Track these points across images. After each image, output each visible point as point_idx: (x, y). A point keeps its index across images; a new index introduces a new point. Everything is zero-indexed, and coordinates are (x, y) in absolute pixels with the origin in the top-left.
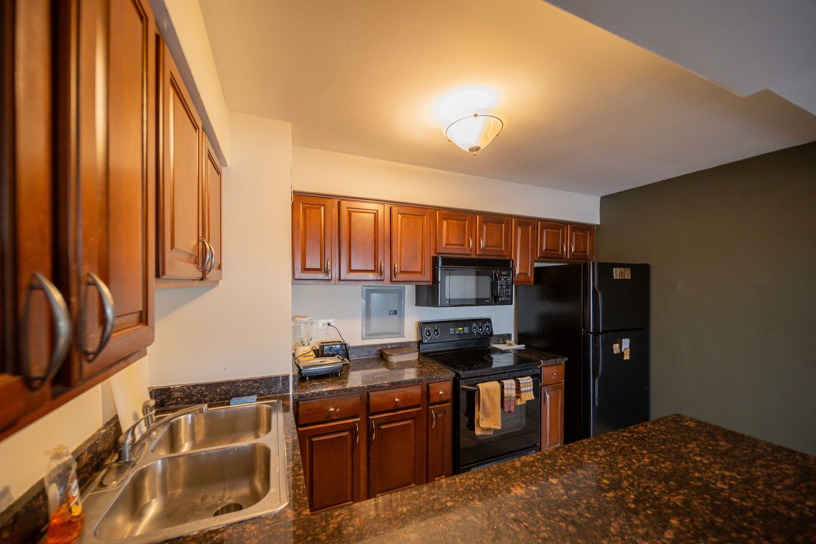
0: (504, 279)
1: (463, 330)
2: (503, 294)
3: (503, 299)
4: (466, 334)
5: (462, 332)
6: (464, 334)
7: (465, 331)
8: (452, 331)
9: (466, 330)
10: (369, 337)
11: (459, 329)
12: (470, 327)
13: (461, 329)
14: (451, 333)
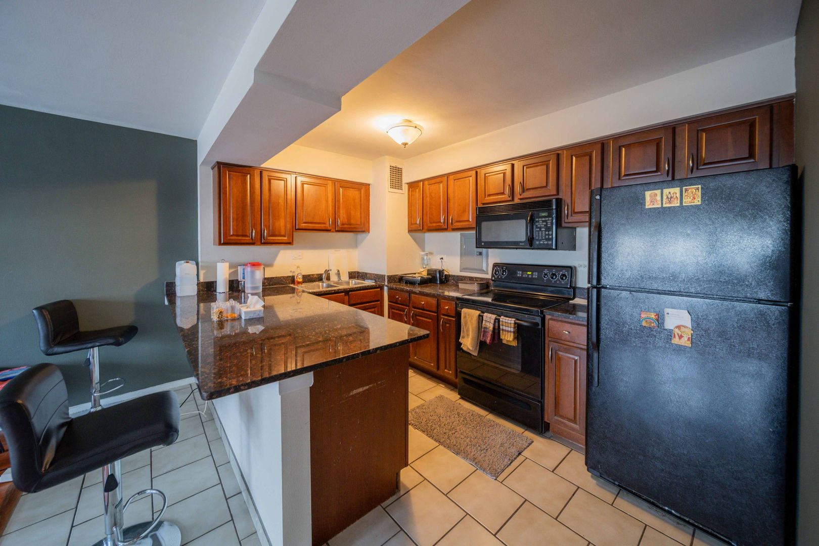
0: (543, 221)
1: (532, 275)
2: (542, 237)
3: (542, 242)
4: (535, 279)
5: (530, 276)
6: (532, 278)
7: (534, 276)
8: (519, 274)
9: (536, 275)
10: (463, 270)
11: (528, 273)
12: (540, 272)
13: (530, 273)
14: (518, 275)
